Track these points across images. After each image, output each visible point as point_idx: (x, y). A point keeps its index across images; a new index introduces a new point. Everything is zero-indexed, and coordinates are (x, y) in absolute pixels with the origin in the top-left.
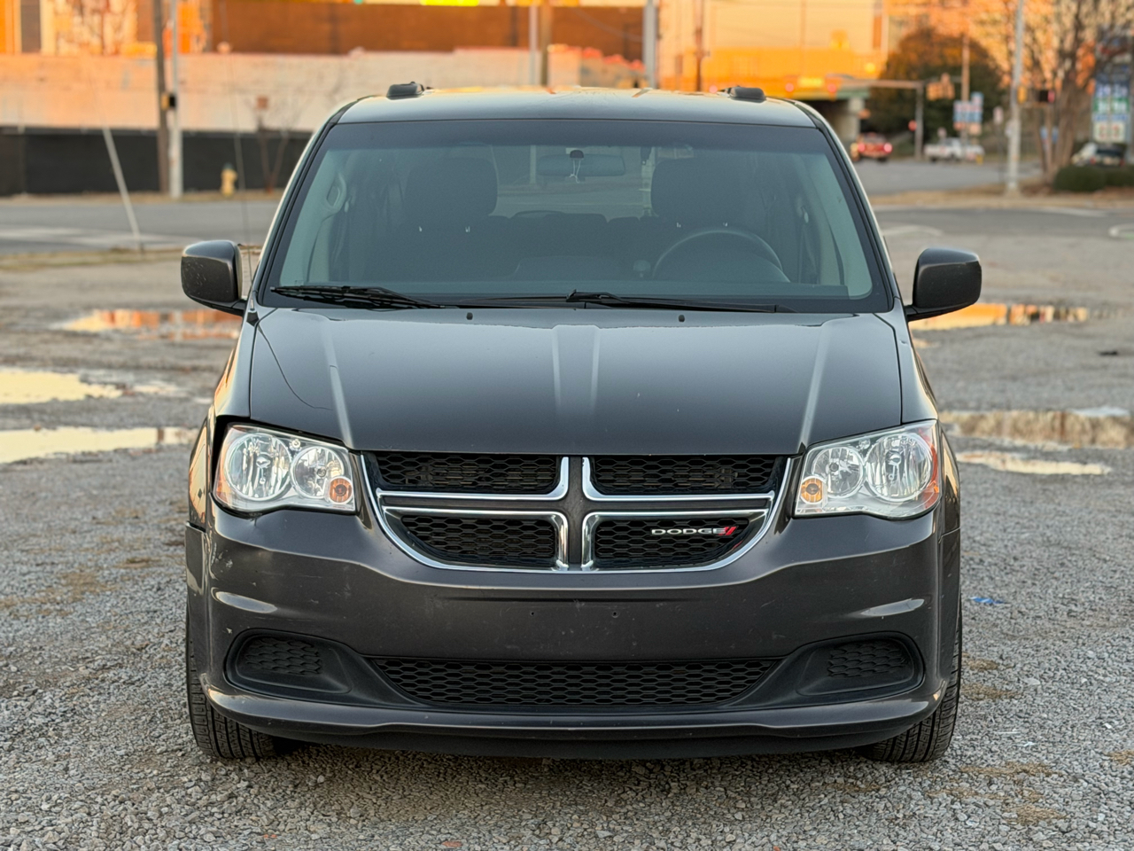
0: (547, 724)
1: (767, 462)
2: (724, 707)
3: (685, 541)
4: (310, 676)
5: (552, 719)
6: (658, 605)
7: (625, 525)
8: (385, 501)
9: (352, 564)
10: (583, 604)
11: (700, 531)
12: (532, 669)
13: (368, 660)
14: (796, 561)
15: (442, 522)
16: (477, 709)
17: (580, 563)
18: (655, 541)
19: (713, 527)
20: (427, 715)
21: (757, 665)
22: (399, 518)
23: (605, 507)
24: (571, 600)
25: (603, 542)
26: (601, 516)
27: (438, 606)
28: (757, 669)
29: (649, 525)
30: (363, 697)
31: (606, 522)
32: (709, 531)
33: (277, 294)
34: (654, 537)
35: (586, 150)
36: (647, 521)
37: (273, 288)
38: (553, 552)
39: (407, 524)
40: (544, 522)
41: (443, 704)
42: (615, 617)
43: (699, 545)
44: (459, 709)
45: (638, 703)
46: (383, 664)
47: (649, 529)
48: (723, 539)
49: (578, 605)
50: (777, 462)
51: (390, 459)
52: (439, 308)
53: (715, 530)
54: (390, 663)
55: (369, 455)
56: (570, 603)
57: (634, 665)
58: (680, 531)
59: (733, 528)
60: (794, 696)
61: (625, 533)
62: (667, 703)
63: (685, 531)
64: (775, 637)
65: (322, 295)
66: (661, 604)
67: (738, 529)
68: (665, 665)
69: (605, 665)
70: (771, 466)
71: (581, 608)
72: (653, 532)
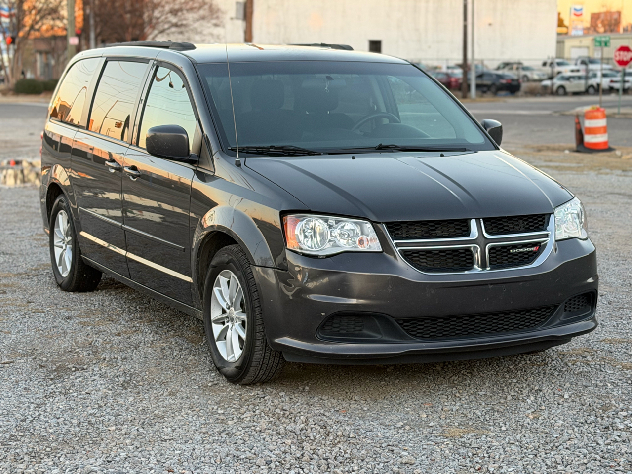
0: (476, 343)
1: (542, 217)
3: (521, 255)
4: (357, 332)
5: (477, 341)
7: (499, 249)
8: (397, 245)
9: (392, 276)
11: (527, 249)
12: (467, 318)
15: (424, 253)
17: (486, 268)
19: (531, 247)
20: (424, 344)
22: (406, 253)
24: (487, 285)
25: (491, 258)
26: (492, 245)
27: (432, 292)
30: (391, 339)
32: (529, 249)
33: (231, 151)
34: (512, 254)
35: (332, 75)
37: (230, 148)
38: (472, 263)
40: (468, 250)
41: (428, 339)
42: (504, 291)
43: (527, 256)
45: (507, 330)
46: (401, 322)
47: (509, 250)
48: (534, 253)
49: (490, 287)
50: (546, 217)
51: (394, 225)
52: (320, 155)
53: (532, 249)
54: (405, 321)
58: (520, 250)
59: (538, 247)
61: (500, 253)
62: (518, 329)
63: (522, 250)
65: (256, 150)
68: (518, 311)
69: (496, 314)
70: (544, 219)
71: (491, 288)
72: (511, 251)
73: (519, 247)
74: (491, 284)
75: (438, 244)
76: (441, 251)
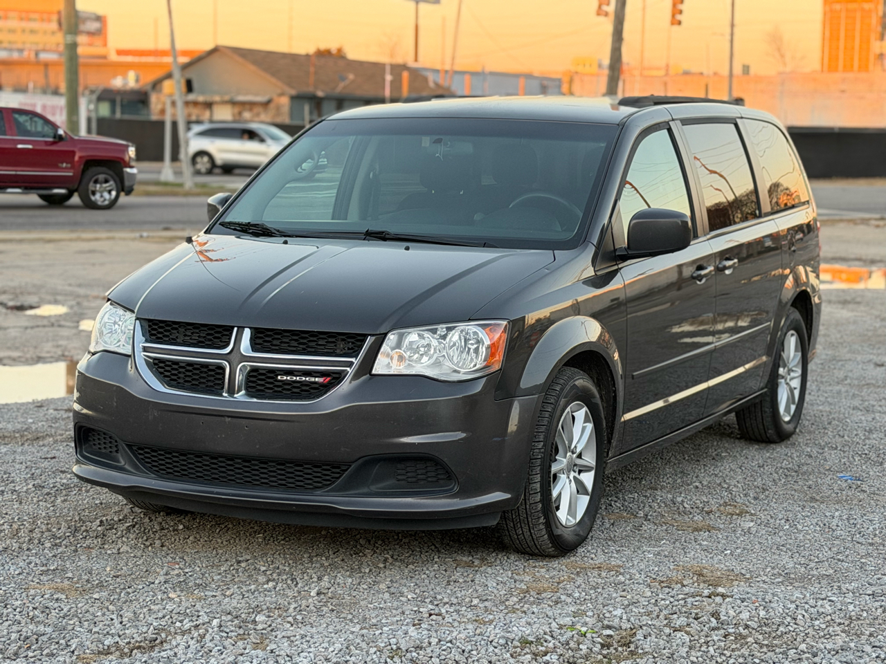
1: (359, 338)
2: (318, 492)
3: (298, 385)
6: (271, 423)
7: (264, 372)
8: (145, 349)
10: (230, 419)
11: (307, 379)
13: (127, 445)
14: (358, 402)
16: (180, 481)
17: (234, 394)
18: (280, 384)
19: (316, 377)
21: (339, 468)
22: (152, 361)
23: (252, 360)
25: (250, 381)
26: (251, 366)
28: (338, 470)
29: (278, 373)
30: (130, 469)
31: (254, 370)
32: (313, 379)
34: (280, 381)
36: (278, 370)
38: (220, 386)
39: (155, 364)
40: (217, 367)
41: (165, 476)
42: (247, 429)
43: (307, 388)
44: (173, 480)
45: (267, 485)
47: (277, 375)
48: (322, 385)
49: (228, 420)
51: (152, 324)
53: (317, 379)
54: (138, 448)
55: (142, 321)
56: (223, 418)
57: (264, 461)
58: (295, 378)
59: (328, 379)
60: (365, 490)
61: (263, 377)
63: (298, 378)
64: (342, 449)
66: (273, 422)
67: (332, 379)
68: (282, 462)
69: (247, 459)
71: (229, 422)
72: (279, 377)
73: (296, 373)
74: (229, 417)
75: (191, 354)
76: (190, 364)
